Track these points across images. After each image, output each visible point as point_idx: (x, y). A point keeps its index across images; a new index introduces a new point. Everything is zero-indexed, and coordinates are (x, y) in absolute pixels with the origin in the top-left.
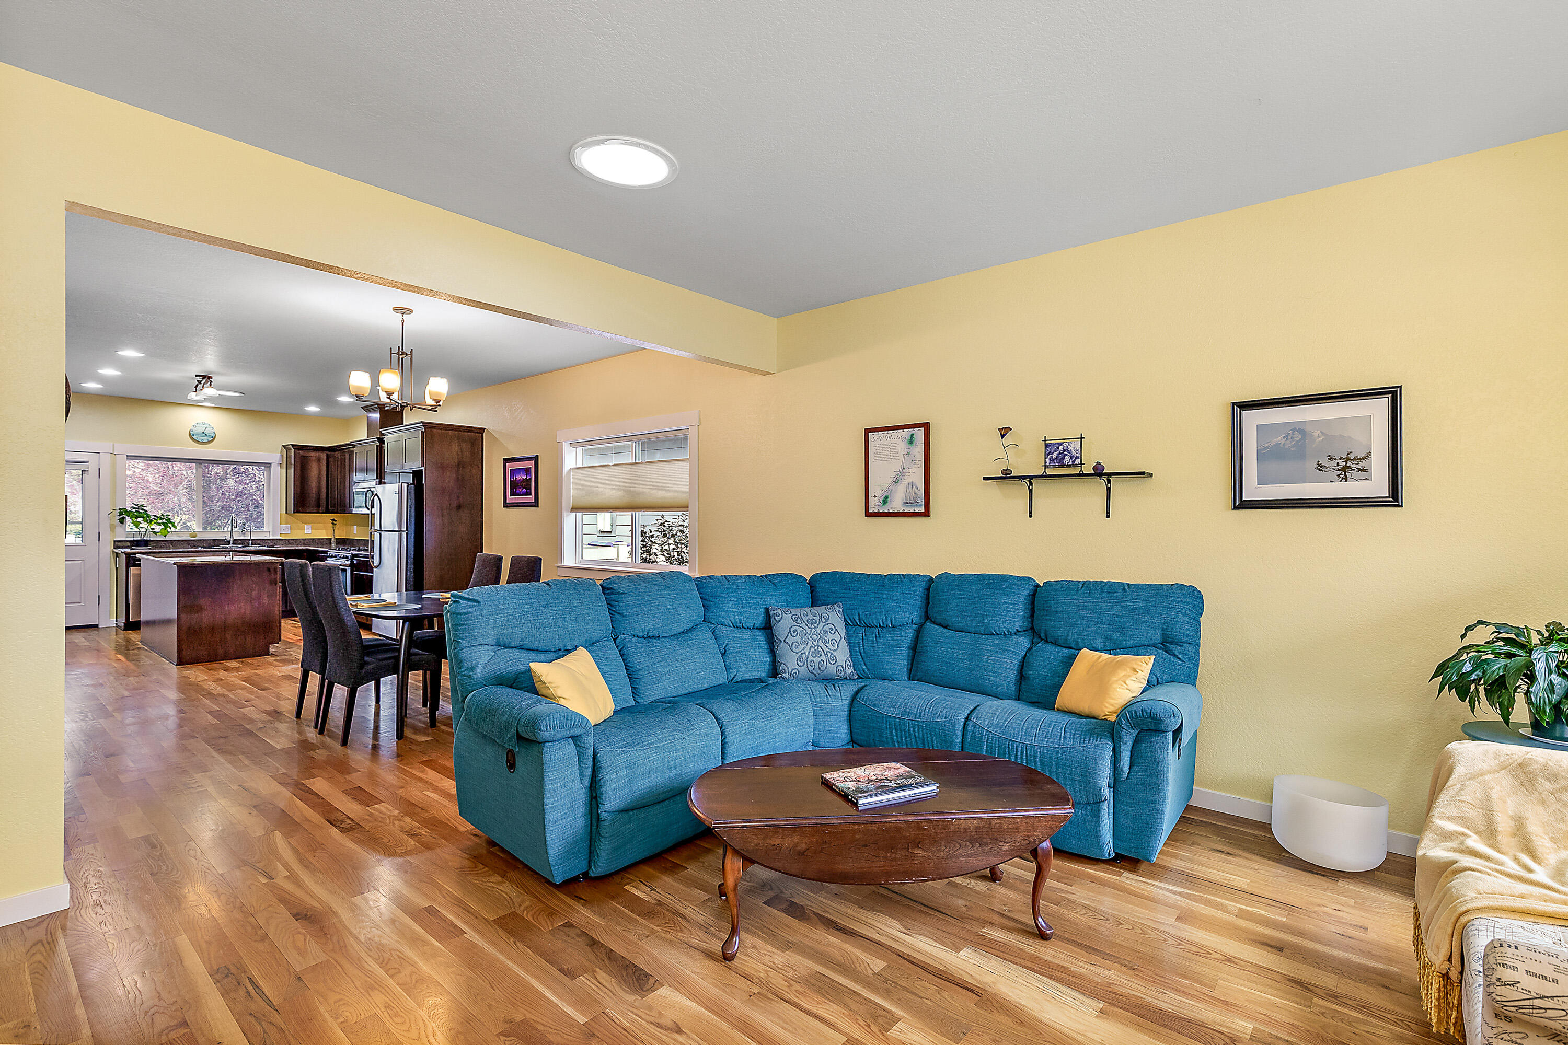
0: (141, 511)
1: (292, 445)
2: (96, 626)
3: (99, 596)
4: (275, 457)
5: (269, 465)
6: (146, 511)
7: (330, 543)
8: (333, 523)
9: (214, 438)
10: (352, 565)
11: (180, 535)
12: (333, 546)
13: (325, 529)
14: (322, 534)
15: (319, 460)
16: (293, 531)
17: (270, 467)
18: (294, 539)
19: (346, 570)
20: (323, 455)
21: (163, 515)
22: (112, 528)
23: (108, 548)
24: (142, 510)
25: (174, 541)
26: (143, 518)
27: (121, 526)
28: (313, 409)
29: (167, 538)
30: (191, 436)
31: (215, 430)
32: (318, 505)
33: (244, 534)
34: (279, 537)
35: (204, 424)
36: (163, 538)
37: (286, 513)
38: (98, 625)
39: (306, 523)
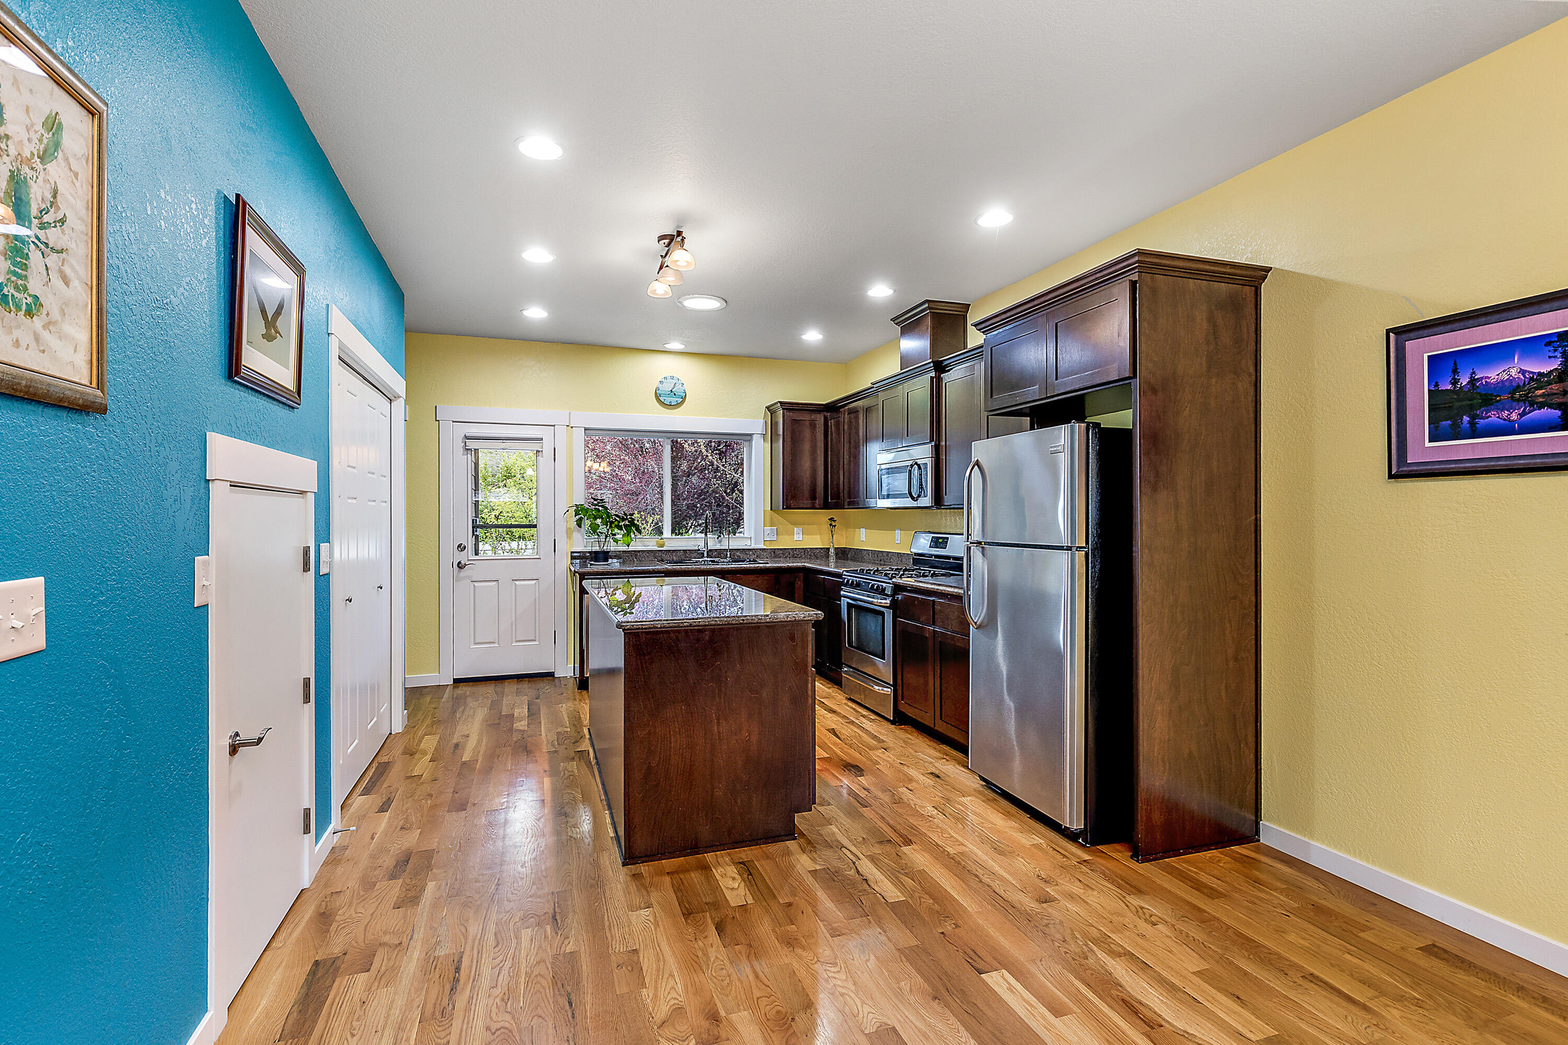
0: (600, 508)
1: (781, 403)
2: (551, 675)
3: (555, 631)
4: (756, 424)
5: (749, 438)
6: (607, 508)
7: (828, 556)
8: (831, 525)
9: (684, 399)
10: (894, 605)
11: (646, 543)
12: (832, 559)
13: (820, 534)
14: (815, 541)
15: (813, 425)
16: (780, 537)
17: (750, 441)
18: (781, 549)
19: (882, 614)
20: (820, 419)
21: (625, 514)
22: (569, 533)
23: (564, 562)
24: (602, 506)
25: (639, 551)
26: (602, 518)
27: (579, 531)
28: (812, 336)
29: (631, 548)
30: (657, 397)
31: (686, 387)
32: (813, 497)
33: (720, 542)
34: (762, 546)
35: (672, 378)
36: (625, 548)
37: (771, 509)
38: (554, 672)
39: (795, 524)
